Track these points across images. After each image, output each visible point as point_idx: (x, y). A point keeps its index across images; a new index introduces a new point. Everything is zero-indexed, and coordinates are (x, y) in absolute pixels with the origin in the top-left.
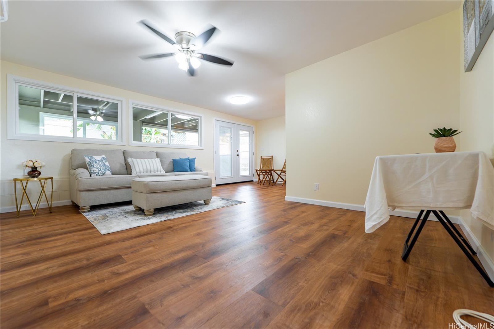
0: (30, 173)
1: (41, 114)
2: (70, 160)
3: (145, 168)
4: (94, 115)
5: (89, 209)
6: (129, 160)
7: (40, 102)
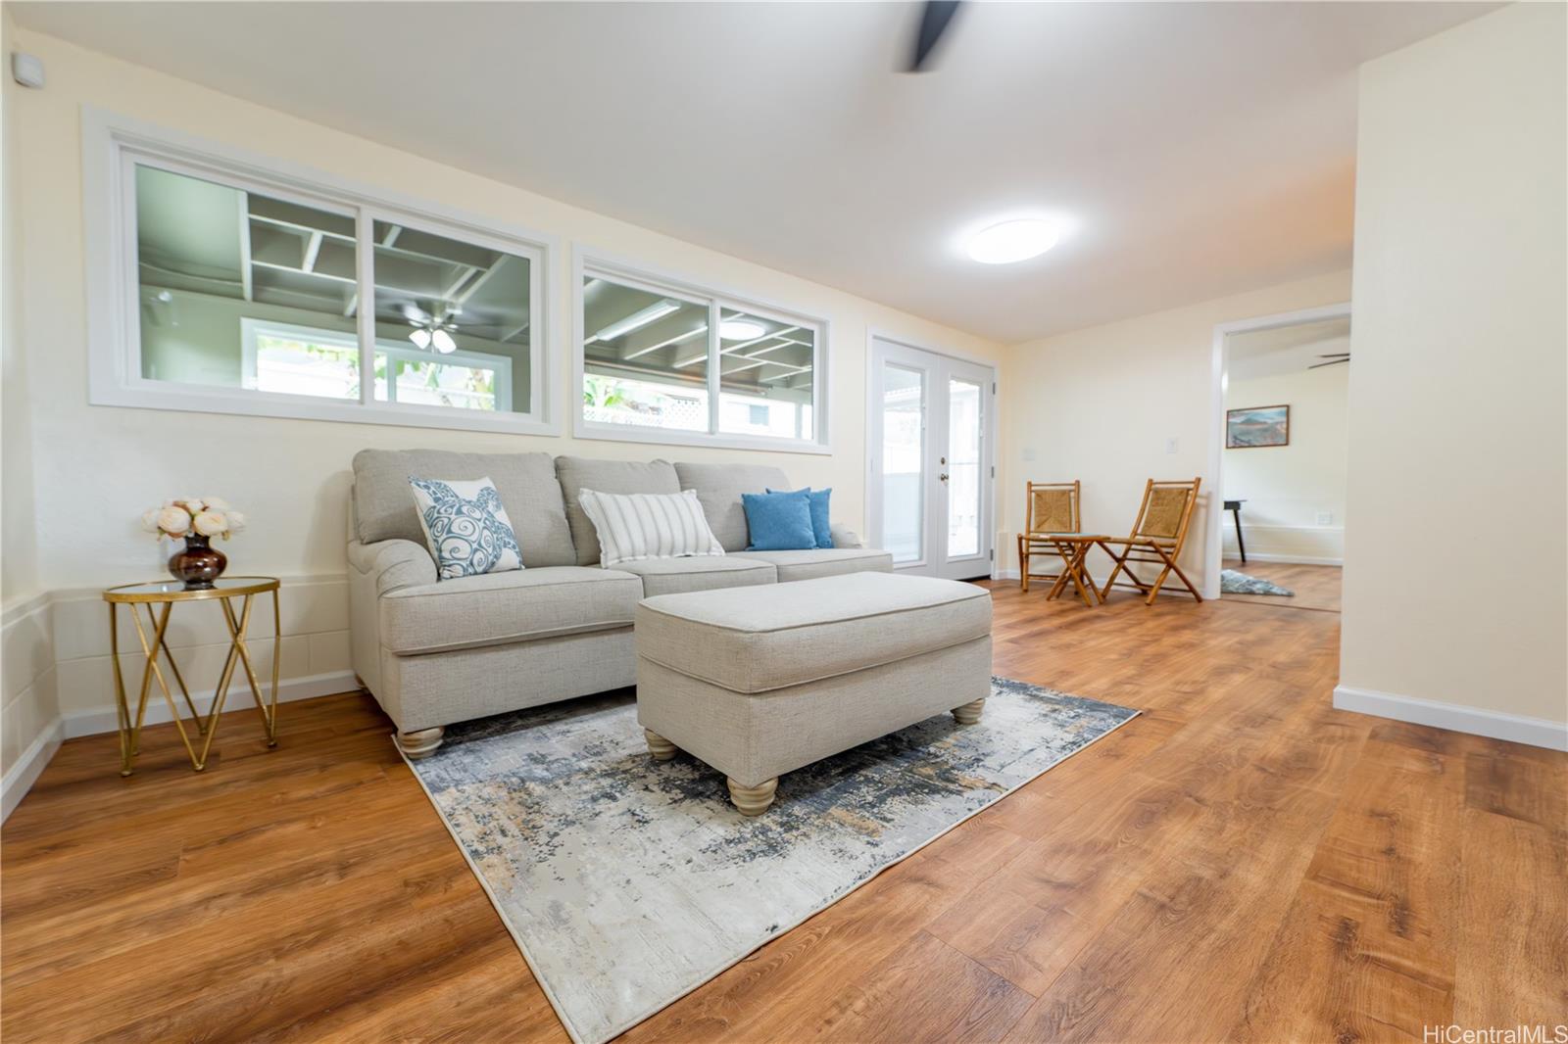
0: (179, 565)
1: (246, 323)
2: (350, 496)
3: (652, 535)
4: (425, 327)
5: (437, 739)
6: (586, 498)
7: (240, 281)
